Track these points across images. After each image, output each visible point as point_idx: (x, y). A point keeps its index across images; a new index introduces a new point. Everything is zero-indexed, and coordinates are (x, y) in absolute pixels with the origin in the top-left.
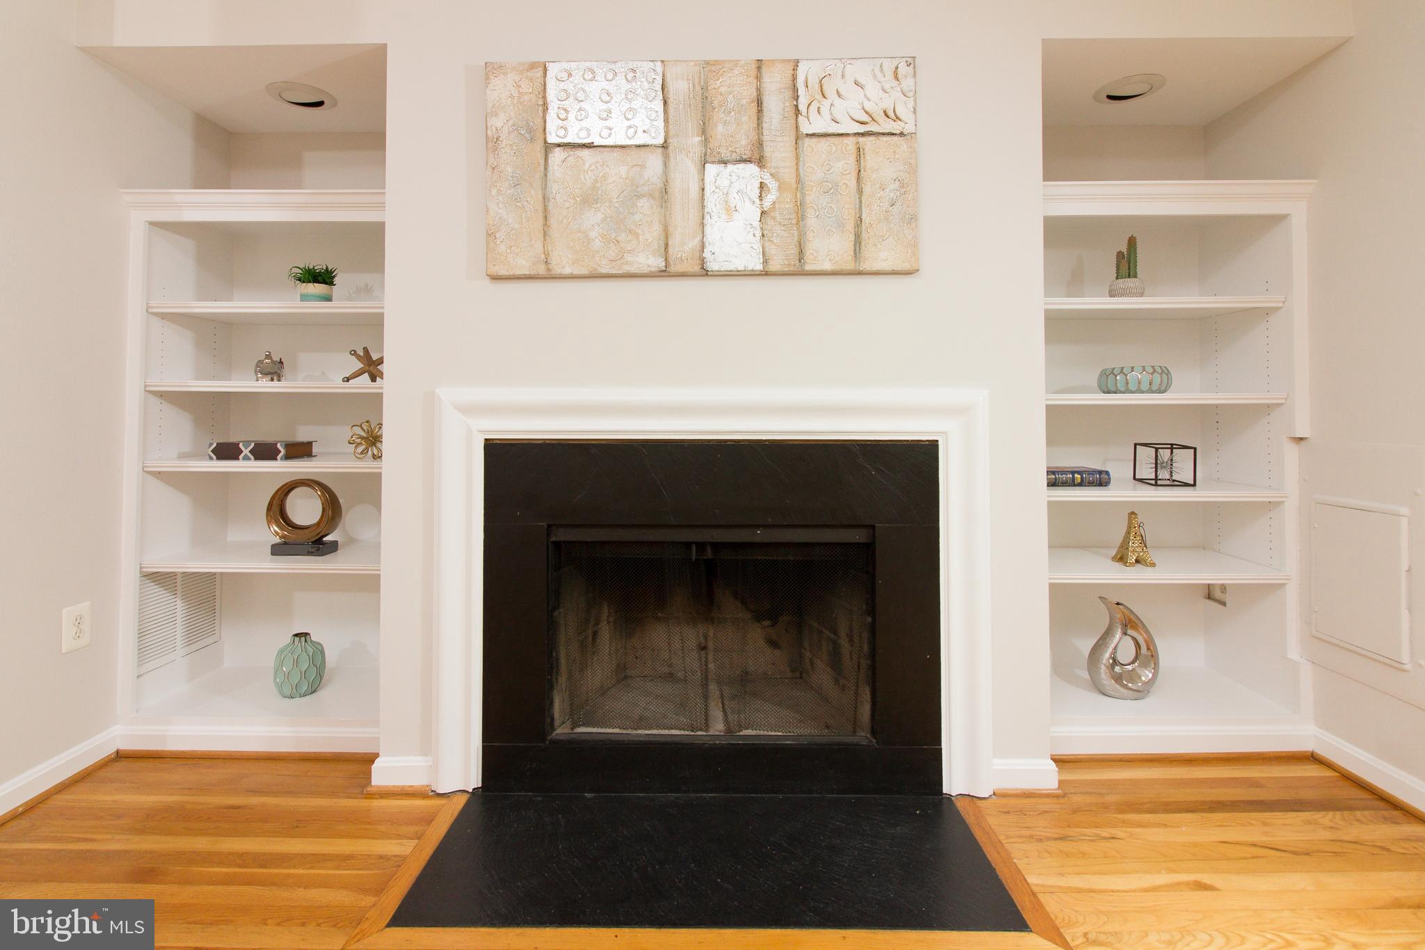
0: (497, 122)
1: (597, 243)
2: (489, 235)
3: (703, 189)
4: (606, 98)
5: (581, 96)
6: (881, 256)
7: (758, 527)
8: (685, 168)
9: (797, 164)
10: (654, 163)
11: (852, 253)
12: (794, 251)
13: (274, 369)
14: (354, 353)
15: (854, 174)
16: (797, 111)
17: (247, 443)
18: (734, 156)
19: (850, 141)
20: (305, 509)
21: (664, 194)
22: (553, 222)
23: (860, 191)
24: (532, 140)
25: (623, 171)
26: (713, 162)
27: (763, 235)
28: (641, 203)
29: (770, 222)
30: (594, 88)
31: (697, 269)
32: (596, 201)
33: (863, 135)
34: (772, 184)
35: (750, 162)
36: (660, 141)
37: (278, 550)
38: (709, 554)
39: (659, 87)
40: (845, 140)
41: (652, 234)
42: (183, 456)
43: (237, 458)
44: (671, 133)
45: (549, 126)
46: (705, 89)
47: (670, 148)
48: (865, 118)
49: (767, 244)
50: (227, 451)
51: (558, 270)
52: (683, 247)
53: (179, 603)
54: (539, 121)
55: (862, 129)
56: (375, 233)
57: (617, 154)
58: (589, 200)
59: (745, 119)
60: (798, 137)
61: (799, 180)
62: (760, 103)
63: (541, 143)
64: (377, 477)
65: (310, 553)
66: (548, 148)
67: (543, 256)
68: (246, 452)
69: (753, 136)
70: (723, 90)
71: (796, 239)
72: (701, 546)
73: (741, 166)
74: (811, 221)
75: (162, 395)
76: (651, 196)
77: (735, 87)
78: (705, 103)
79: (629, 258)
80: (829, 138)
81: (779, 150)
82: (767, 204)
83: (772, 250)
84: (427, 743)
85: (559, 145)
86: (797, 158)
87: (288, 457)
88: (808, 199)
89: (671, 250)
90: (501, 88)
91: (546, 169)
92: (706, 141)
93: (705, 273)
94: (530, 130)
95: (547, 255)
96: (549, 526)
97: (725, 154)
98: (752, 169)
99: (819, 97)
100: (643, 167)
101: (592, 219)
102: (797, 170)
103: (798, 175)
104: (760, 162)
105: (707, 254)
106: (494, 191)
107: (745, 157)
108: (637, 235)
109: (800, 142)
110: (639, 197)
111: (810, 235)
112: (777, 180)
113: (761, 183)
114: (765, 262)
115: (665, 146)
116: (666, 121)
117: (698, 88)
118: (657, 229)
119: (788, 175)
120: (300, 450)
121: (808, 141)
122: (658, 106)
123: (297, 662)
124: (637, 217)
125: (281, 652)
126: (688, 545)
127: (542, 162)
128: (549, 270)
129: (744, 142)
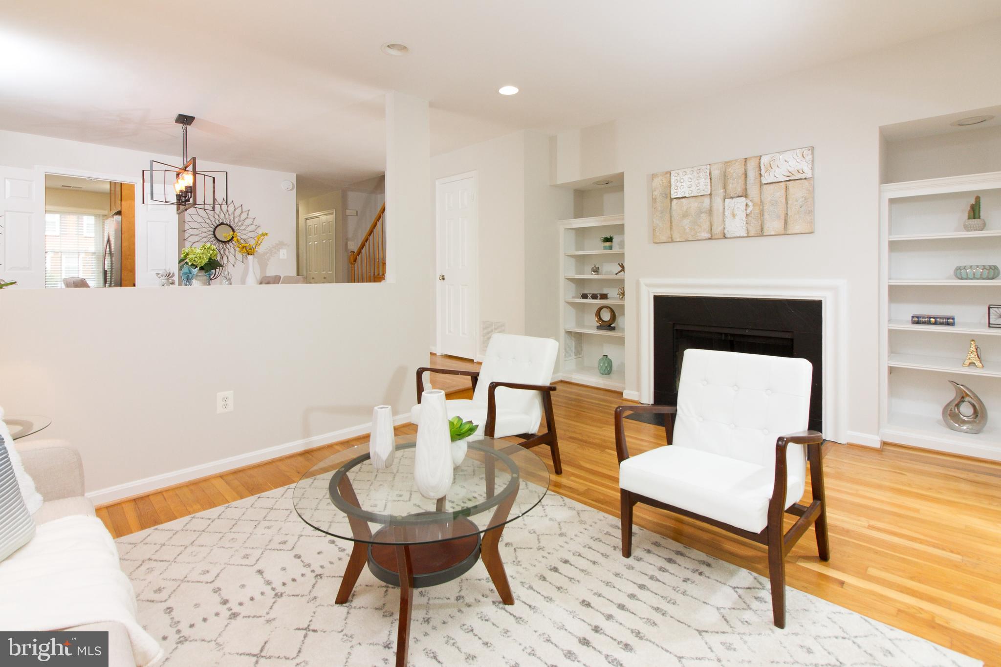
0: (656, 193)
1: (688, 230)
2: (653, 230)
3: (724, 208)
4: (690, 180)
5: (682, 181)
6: (795, 227)
7: (746, 329)
8: (718, 201)
9: (760, 195)
10: (707, 201)
11: (783, 227)
12: (759, 228)
13: (596, 270)
14: (619, 264)
15: (784, 197)
16: (761, 175)
17: (590, 294)
18: (736, 195)
19: (783, 184)
20: (606, 316)
21: (710, 212)
22: (673, 224)
23: (787, 203)
24: (666, 198)
25: (696, 205)
26: (728, 198)
27: (747, 223)
28: (702, 215)
29: (750, 218)
30: (686, 178)
31: (722, 237)
32: (687, 216)
33: (788, 181)
34: (750, 204)
35: (742, 196)
36: (709, 193)
37: (599, 328)
38: (729, 338)
39: (708, 174)
40: (781, 184)
41: (706, 226)
42: (573, 297)
43: (587, 298)
44: (713, 189)
45: (672, 192)
46: (725, 172)
47: (712, 195)
48: (790, 174)
49: (748, 226)
50: (585, 296)
51: (675, 240)
52: (717, 229)
53: (573, 342)
54: (668, 191)
55: (788, 179)
56: (622, 226)
57: (694, 199)
58: (685, 215)
59: (740, 181)
60: (761, 185)
61: (761, 202)
62: (746, 174)
63: (669, 198)
64: (623, 306)
65: (607, 330)
66: (672, 199)
67: (670, 236)
68: (589, 297)
69: (743, 187)
70: (731, 171)
71: (760, 223)
72: (726, 334)
73: (739, 198)
74: (766, 216)
75: (568, 279)
76: (706, 212)
77: (736, 170)
78: (725, 177)
79: (698, 234)
80: (774, 184)
81: (753, 191)
82: (748, 211)
83: (750, 228)
84: (638, 388)
85: (675, 198)
86: (761, 193)
87: (600, 299)
88: (765, 208)
89: (713, 231)
90: (657, 182)
91: (671, 206)
92: (725, 192)
93: (725, 237)
94: (666, 195)
95: (672, 235)
96: (674, 324)
97: (732, 195)
98: (743, 199)
99: (770, 169)
100: (703, 203)
101: (686, 222)
102: (761, 198)
103: (761, 199)
104: (746, 196)
105: (726, 231)
106: (655, 216)
107: (740, 195)
108: (701, 226)
109: (762, 187)
110: (701, 213)
111: (765, 222)
112: (753, 202)
113: (746, 204)
114: (748, 233)
115: (710, 195)
116: (711, 185)
117: (722, 172)
118: (708, 224)
119: (757, 200)
120: (604, 297)
121: (765, 186)
122: (708, 180)
123: (604, 363)
124: (702, 220)
125: (600, 360)
126: (721, 334)
127: (670, 204)
128: (672, 240)
129: (739, 190)
